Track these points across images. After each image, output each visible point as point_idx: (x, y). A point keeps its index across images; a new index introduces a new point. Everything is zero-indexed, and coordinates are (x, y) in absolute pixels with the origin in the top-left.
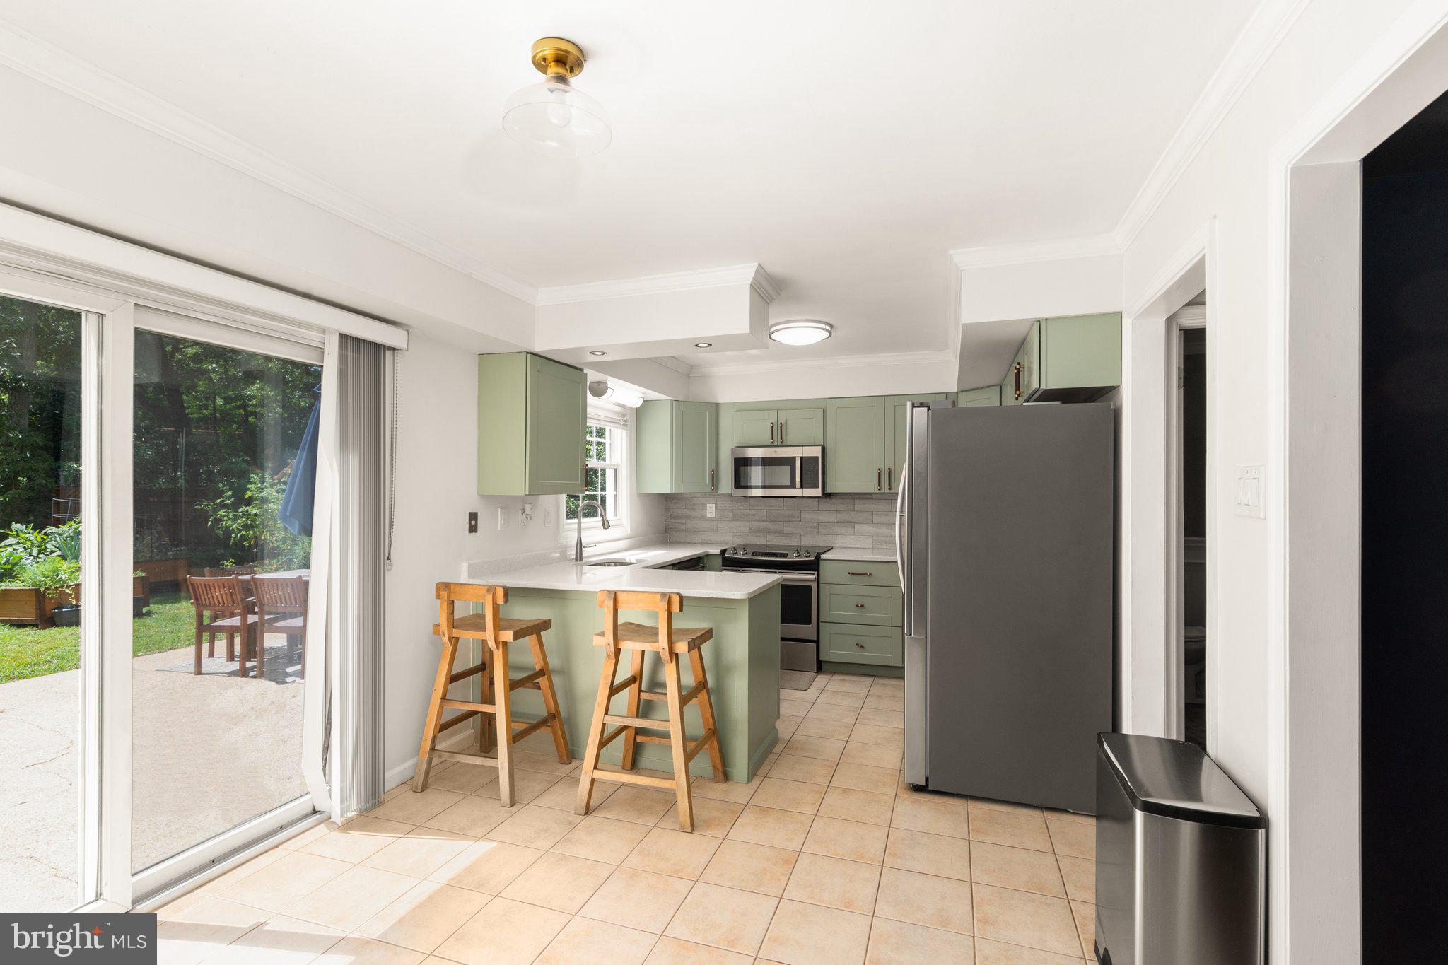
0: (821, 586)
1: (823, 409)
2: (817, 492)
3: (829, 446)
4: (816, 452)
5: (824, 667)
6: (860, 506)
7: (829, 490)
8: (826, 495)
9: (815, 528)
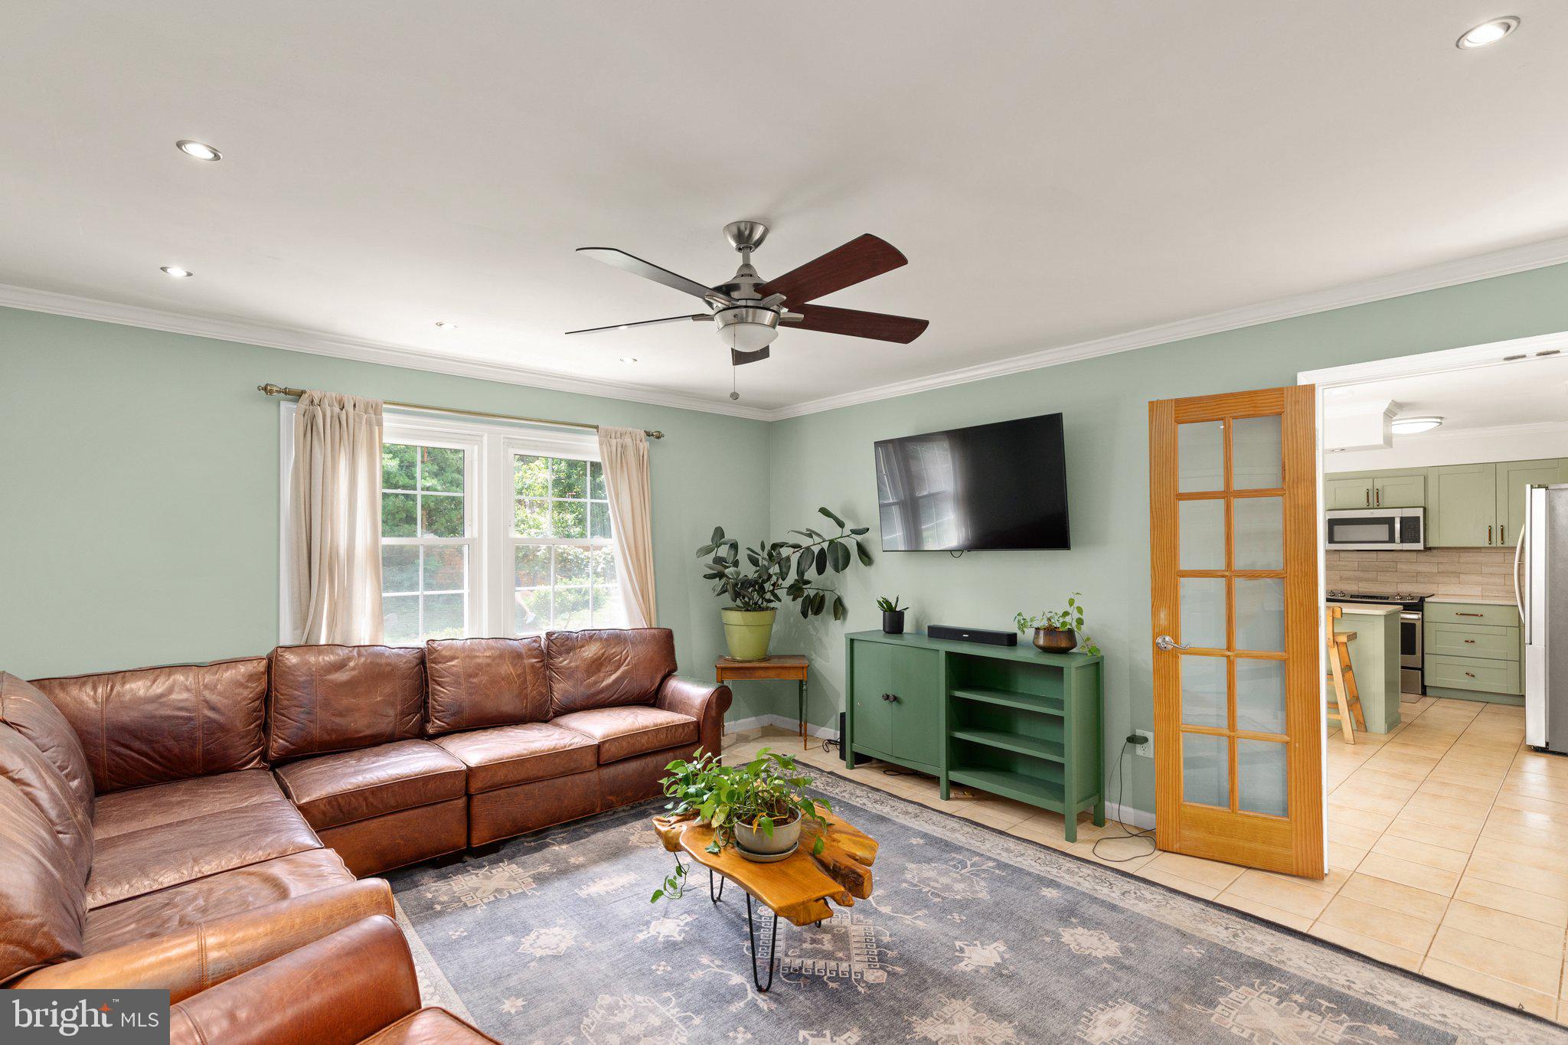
0: (1426, 624)
1: (1424, 476)
2: (1420, 546)
3: (1430, 507)
4: (1419, 513)
5: (1428, 691)
6: (1465, 557)
7: (1430, 545)
8: (1427, 549)
9: (1413, 577)
